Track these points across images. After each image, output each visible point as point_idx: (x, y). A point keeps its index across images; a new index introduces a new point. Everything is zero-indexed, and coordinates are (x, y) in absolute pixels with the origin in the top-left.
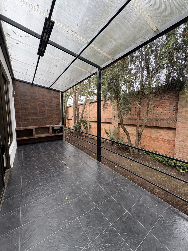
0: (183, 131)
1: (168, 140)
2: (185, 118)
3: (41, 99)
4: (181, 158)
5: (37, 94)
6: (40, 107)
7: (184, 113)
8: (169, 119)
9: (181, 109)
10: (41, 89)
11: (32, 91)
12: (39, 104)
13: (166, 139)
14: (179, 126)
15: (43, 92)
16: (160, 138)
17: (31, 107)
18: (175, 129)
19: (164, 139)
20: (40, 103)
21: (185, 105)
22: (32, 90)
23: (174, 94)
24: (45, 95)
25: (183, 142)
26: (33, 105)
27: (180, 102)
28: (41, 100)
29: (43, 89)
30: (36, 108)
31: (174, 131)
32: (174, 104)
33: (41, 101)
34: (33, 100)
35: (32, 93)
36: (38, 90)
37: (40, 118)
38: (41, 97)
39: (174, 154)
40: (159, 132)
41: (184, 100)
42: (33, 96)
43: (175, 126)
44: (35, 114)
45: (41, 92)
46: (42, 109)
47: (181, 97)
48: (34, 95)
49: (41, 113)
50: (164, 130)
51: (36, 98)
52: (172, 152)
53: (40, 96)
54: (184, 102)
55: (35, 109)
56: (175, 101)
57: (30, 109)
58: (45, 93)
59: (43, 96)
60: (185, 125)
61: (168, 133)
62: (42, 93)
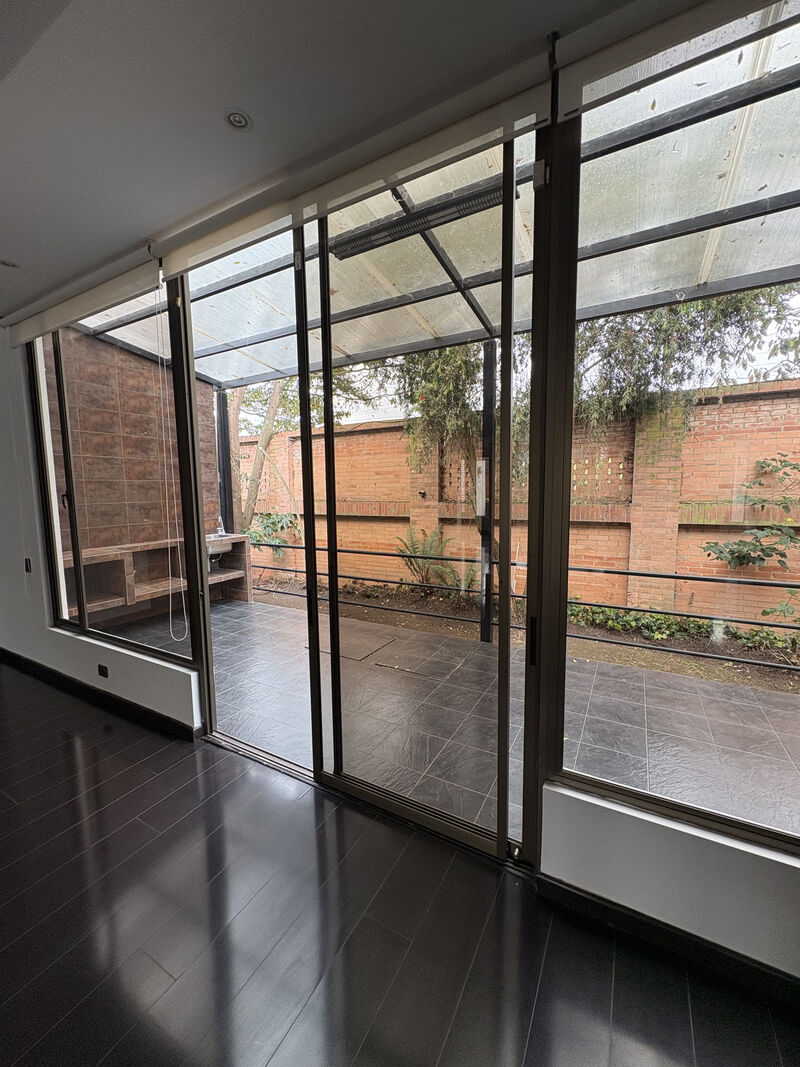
0: (648, 530)
1: (609, 559)
2: (652, 494)
3: (133, 412)
4: (645, 602)
5: (117, 389)
6: (129, 450)
7: (648, 482)
8: (607, 497)
9: (641, 469)
10: (133, 364)
11: (90, 369)
12: (125, 435)
13: (601, 558)
14: (636, 516)
15: (141, 379)
16: (586, 557)
17: (87, 450)
18: (627, 526)
19: (596, 557)
20: (128, 430)
21: (650, 461)
22: (93, 363)
23: (619, 429)
24: (150, 393)
25: (649, 558)
26: (96, 440)
27: (638, 452)
28: (134, 416)
29: (144, 363)
30: (110, 454)
31: (623, 532)
32: (621, 454)
33: (136, 420)
34: (96, 413)
35: (93, 378)
36: (121, 368)
37: (133, 507)
38: (132, 403)
39: (627, 594)
40: (582, 537)
41: (648, 446)
42: (96, 397)
43: (628, 518)
44: (110, 485)
45: (133, 377)
46: (140, 463)
47: (639, 438)
48: (103, 392)
49: (137, 482)
50: (596, 531)
51: (113, 407)
52: (621, 591)
53: (130, 398)
54: (649, 451)
55: (107, 460)
56: (623, 447)
57: (85, 458)
58: (149, 383)
59: (143, 399)
60: (652, 514)
61: (606, 538)
62: (136, 382)
